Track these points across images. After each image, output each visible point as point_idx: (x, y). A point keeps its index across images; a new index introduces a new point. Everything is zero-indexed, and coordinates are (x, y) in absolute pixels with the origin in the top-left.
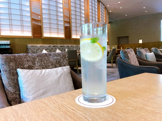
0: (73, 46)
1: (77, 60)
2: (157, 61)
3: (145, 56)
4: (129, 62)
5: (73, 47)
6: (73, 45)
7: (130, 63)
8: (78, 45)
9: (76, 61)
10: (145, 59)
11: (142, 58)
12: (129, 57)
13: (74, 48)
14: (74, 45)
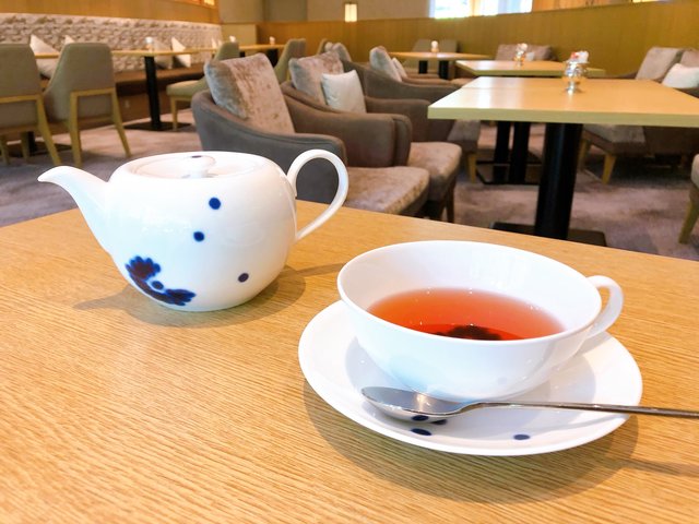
0: (23, 21)
1: (38, 98)
2: (370, 108)
3: (318, 89)
4: (240, 114)
5: (21, 25)
6: (19, 16)
7: (247, 119)
8: (49, 17)
9: (34, 102)
10: (318, 100)
11: (306, 98)
12: (241, 95)
13: (28, 32)
14: (25, 15)
